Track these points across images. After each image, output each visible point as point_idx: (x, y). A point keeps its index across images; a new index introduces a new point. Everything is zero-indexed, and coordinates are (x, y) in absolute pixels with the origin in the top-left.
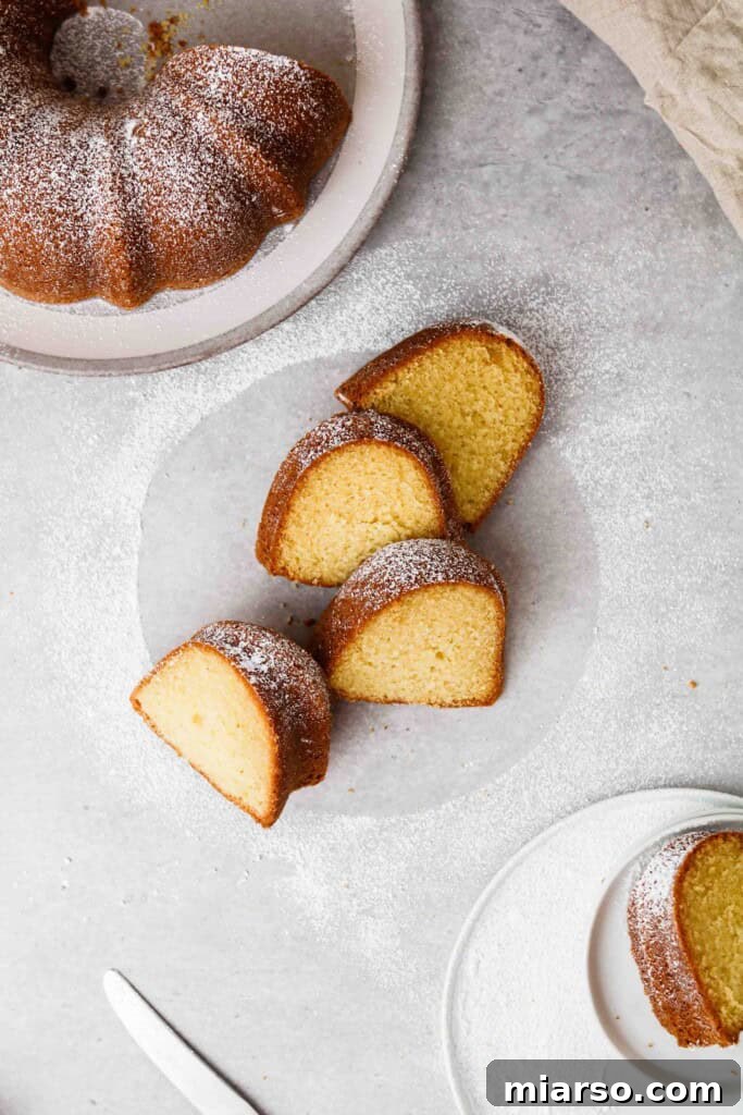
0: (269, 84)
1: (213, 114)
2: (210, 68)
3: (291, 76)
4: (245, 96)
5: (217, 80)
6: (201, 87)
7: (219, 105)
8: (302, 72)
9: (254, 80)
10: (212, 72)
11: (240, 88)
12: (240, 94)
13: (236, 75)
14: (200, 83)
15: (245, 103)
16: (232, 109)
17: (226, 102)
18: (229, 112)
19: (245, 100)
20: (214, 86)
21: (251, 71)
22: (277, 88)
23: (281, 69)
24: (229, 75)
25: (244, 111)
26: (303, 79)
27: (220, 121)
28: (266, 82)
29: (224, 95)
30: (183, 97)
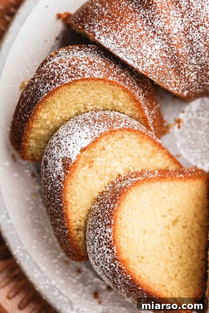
0: (121, 30)
1: (167, 27)
2: (154, 60)
3: (104, 29)
4: (140, 30)
5: (154, 49)
6: (166, 52)
7: (160, 32)
8: (95, 30)
9: (130, 36)
10: (154, 56)
11: (141, 36)
12: (142, 32)
13: (140, 46)
14: (165, 55)
15: (142, 26)
16: (153, 26)
17: (155, 32)
18: (156, 24)
19: (141, 28)
20: (157, 47)
21: (129, 43)
22: (117, 27)
23: (108, 37)
24: (144, 47)
25: (145, 22)
26: (96, 26)
27: (165, 20)
28: (122, 32)
29: (153, 38)
30: (180, 50)
